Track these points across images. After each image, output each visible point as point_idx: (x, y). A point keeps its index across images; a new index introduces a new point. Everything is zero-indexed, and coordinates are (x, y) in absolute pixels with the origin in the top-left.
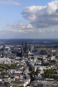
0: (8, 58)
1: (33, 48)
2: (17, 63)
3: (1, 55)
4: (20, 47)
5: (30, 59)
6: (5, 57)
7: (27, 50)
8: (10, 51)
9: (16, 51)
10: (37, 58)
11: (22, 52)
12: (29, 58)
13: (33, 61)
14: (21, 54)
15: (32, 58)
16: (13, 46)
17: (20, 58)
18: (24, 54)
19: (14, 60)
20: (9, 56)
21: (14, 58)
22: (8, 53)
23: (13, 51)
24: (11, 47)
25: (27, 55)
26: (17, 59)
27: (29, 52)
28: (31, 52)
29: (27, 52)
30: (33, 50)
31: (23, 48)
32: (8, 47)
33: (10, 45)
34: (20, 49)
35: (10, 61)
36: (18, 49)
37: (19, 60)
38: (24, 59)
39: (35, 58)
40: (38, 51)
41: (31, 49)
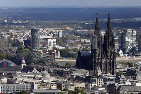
0: (46, 72)
1: (135, 38)
2: (76, 89)
3: (24, 64)
5: (123, 76)
6: (35, 70)
7: (112, 44)
11: (93, 51)
12: (119, 74)
13: (133, 84)
14: (91, 61)
15: (129, 75)
16: (65, 33)
17: (87, 75)
18: (102, 60)
19: (68, 79)
20: (50, 67)
21: (68, 75)
22: (47, 57)
23: (66, 48)
24: (60, 34)
25: (111, 64)
26: (75, 76)
27: (121, 52)
28: (125, 54)
29: (114, 54)
30: (133, 47)
31: (96, 38)
32: (49, 34)
33: (57, 29)
34: (88, 43)
35: (54, 83)
36: (84, 41)
37: (83, 79)
38: (103, 77)
39: (138, 73)
41: (125, 44)
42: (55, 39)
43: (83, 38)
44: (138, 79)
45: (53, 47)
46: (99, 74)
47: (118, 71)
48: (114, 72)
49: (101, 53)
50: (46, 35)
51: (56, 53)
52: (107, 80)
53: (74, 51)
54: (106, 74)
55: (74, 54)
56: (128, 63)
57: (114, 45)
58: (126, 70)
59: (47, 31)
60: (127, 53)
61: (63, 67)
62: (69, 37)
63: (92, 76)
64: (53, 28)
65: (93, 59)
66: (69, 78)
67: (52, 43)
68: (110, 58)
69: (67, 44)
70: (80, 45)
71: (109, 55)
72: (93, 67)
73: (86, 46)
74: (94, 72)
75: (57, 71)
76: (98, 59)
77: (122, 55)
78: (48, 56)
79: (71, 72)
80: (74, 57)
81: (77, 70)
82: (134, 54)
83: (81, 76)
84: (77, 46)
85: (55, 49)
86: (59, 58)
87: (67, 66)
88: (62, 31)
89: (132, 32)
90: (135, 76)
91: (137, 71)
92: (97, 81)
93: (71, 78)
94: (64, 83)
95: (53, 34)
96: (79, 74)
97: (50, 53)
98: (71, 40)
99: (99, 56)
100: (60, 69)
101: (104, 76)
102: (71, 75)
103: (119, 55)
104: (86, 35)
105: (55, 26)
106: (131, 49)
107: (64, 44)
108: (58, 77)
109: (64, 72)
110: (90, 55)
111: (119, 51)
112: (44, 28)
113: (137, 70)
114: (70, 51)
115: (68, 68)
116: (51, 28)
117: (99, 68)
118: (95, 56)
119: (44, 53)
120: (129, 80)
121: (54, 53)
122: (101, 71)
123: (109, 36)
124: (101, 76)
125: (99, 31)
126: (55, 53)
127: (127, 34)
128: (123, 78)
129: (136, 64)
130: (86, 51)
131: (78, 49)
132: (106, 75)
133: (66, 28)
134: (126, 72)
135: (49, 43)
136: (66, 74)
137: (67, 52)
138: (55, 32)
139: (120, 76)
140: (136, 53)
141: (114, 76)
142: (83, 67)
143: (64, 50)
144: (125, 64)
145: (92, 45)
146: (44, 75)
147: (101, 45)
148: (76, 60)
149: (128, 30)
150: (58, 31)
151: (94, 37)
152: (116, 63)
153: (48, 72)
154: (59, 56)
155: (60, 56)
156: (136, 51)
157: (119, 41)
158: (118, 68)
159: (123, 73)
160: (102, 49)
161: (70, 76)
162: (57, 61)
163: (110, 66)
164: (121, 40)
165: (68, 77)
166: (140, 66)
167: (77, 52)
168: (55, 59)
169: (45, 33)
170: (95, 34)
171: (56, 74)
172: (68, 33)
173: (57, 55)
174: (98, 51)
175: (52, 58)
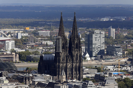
0: (4, 78)
1: (103, 40)
4: (50, 39)
5: (90, 82)
8: (13, 51)
10: (118, 81)
11: (57, 54)
12: (86, 80)
14: (55, 65)
15: (97, 81)
16: (25, 35)
17: (51, 81)
18: (67, 65)
19: (29, 86)
20: (8, 72)
21: (29, 81)
23: (26, 50)
24: (18, 35)
25: (77, 69)
26: (37, 83)
27: (87, 55)
28: (92, 58)
29: (80, 58)
30: (101, 50)
31: (61, 39)
32: (7, 36)
33: (15, 29)
34: (50, 46)
36: (45, 43)
37: (46, 85)
38: (68, 83)
39: (107, 79)
40: (122, 54)
41: (92, 46)
42: (14, 41)
43: (45, 40)
44: (107, 85)
45: (11, 50)
46: (64, 80)
47: (84, 76)
48: (80, 77)
49: (66, 57)
50: (3, 36)
51: (15, 56)
52: (73, 86)
53: (35, 54)
54: (71, 79)
55: (35, 58)
56: (96, 68)
57: (80, 47)
58: (94, 75)
59: (4, 32)
60: (94, 57)
61: (22, 72)
62: (29, 39)
63: (56, 82)
64: (11, 28)
65: (57, 63)
66: (31, 84)
67: (10, 45)
68: (76, 63)
69: (27, 46)
70: (41, 48)
71: (75, 58)
72: (57, 72)
73: (48, 49)
74: (59, 77)
75: (17, 76)
76: (63, 63)
77: (89, 59)
78: (6, 60)
79: (32, 78)
80: (35, 61)
81: (39, 75)
82: (102, 58)
83: (43, 83)
84: (38, 49)
85: (13, 52)
86: (18, 63)
87: (27, 71)
88: (21, 32)
89: (100, 33)
90: (104, 83)
91: (107, 77)
92: (62, 87)
93: (33, 85)
95: (10, 36)
96: (41, 80)
97: (8, 56)
98: (31, 42)
99: (64, 60)
100: (20, 74)
101: (70, 82)
102: (33, 81)
103: (85, 58)
104: (48, 37)
105: (13, 27)
106: (98, 53)
107: (24, 47)
108: (17, 83)
109: (24, 78)
110: (53, 59)
111: (85, 54)
112: (1, 28)
113: (106, 75)
114: (31, 54)
115: (29, 73)
116: (8, 28)
117: (64, 73)
118: (59, 59)
119: (1, 56)
120: (98, 86)
121: (12, 56)
122: (66, 77)
123: (74, 38)
124: (66, 82)
125: (63, 32)
126: (13, 56)
127: (94, 36)
128: (92, 85)
129: (105, 69)
130: (48, 54)
131: (39, 52)
132: (71, 81)
133: (25, 29)
134: (93, 77)
135: (6, 45)
136: (27, 80)
137: (27, 55)
138: (13, 33)
139: (88, 82)
140: (104, 57)
141: (80, 82)
142: (46, 71)
143: (24, 53)
144: (92, 68)
145: (56, 48)
147: (66, 47)
148: (37, 65)
149: (96, 31)
150: (16, 32)
151: (59, 39)
152: (82, 67)
153: (7, 78)
154: (18, 60)
155: (20, 60)
156: (105, 55)
157: (86, 44)
158: (84, 73)
159: (90, 78)
160: (67, 52)
161: (31, 82)
162: (16, 65)
163: (76, 71)
164: (87, 42)
165: (29, 83)
166: (109, 71)
167: (39, 56)
168: (14, 64)
169: (2, 34)
170: (59, 36)
171: (15, 80)
172: (27, 34)
173: (16, 59)
174: (63, 54)
175: (11, 62)
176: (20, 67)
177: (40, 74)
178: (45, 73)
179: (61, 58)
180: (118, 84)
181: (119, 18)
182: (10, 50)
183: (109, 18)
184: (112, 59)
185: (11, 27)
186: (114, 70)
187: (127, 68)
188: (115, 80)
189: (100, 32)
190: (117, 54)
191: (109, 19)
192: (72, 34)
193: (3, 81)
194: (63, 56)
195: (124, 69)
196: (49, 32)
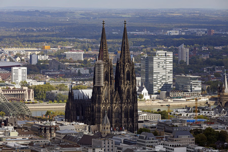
0: (11, 128)
1: (170, 67)
4: (84, 64)
7: (131, 78)
8: (24, 84)
9: (61, 88)
10: (195, 132)
12: (143, 132)
13: (169, 150)
14: (93, 107)
16: (43, 57)
17: (86, 133)
18: (112, 107)
19: (51, 140)
20: (18, 118)
21: (50, 132)
22: (11, 100)
23: (45, 83)
24: (33, 59)
25: (129, 114)
26: (64, 136)
27: (145, 91)
28: (153, 96)
29: (133, 95)
30: (166, 83)
32: (14, 59)
33: (27, 49)
34: (84, 75)
35: (26, 148)
36: (77, 72)
37: (79, 140)
39: (177, 130)
40: (201, 89)
41: (153, 76)
42: (26, 68)
43: (75, 66)
44: (178, 141)
45: (22, 82)
46: (108, 131)
47: (140, 126)
48: (133, 127)
49: (111, 94)
50: (8, 60)
51: (27, 93)
52: (123, 142)
53: (60, 90)
54: (119, 131)
55: (60, 95)
56: (159, 112)
57: (134, 78)
58: (157, 124)
59: (10, 53)
60: (156, 94)
61: (40, 119)
62: (51, 64)
63: (95, 134)
64: (21, 47)
65: (95, 104)
66: (54, 139)
67: (20, 74)
68: (127, 103)
69: (47, 77)
70: (70, 79)
71: (124, 96)
72: (96, 119)
73: (81, 80)
74: (99, 127)
75: (31, 125)
76: (106, 104)
77: (147, 97)
78: (14, 99)
79: (56, 128)
80: (61, 101)
81: (67, 123)
82: (169, 96)
83: (74, 136)
85: (24, 86)
86: (33, 103)
87: (48, 117)
88: (37, 53)
91: (177, 126)
92: (105, 143)
94: (43, 147)
95: (20, 59)
96: (71, 132)
97: (16, 93)
98: (54, 69)
99: (108, 98)
100: (37, 122)
101: (116, 135)
102: (57, 133)
103: (141, 97)
104: (81, 61)
105: (23, 45)
106: (162, 87)
107: (42, 78)
108: (32, 136)
109: (43, 128)
110: (90, 97)
111: (141, 89)
112: (4, 47)
113: (175, 124)
114: (53, 89)
115: (51, 120)
116: (16, 47)
118: (100, 98)
119: (5, 93)
120: (162, 142)
121: (23, 93)
122: (111, 126)
123: (124, 63)
124: (111, 135)
125: (106, 53)
126: (25, 93)
127: (155, 59)
128: (152, 139)
129: (173, 113)
131: (66, 87)
132: (119, 133)
133: (43, 48)
134: (155, 127)
135: (14, 74)
136: (48, 132)
137: (47, 91)
138: (23, 55)
139: (146, 135)
140: (171, 94)
141: (133, 134)
142: (78, 118)
143: (42, 88)
144: (152, 113)
145: (94, 79)
146: (7, 133)
147: (111, 78)
148: (64, 107)
149: (158, 52)
150: (29, 53)
151: (99, 65)
152: (137, 111)
153: (15, 128)
154: (32, 99)
155: (35, 99)
156: (173, 91)
158: (139, 120)
160: (113, 86)
161: (54, 135)
162: (29, 107)
163: (126, 116)
164: (145, 70)
165: (51, 136)
166: (181, 117)
167: (67, 92)
168: (26, 105)
169: (6, 57)
170: (99, 59)
171: (29, 131)
172: (47, 57)
173: (29, 97)
174: (105, 89)
175: (21, 102)
176: (36, 110)
177: (68, 121)
178: (77, 121)
179: (103, 96)
180: (194, 138)
181: (195, 30)
182: (19, 82)
183: (179, 31)
184: (185, 97)
185: (21, 45)
186: (187, 115)
187: (208, 113)
188: (191, 131)
189: (166, 53)
190: (194, 89)
191: (179, 33)
192: (121, 56)
193: (9, 133)
194: (106, 92)
195: (203, 114)
196: (82, 53)
